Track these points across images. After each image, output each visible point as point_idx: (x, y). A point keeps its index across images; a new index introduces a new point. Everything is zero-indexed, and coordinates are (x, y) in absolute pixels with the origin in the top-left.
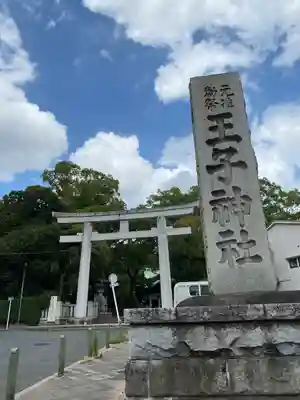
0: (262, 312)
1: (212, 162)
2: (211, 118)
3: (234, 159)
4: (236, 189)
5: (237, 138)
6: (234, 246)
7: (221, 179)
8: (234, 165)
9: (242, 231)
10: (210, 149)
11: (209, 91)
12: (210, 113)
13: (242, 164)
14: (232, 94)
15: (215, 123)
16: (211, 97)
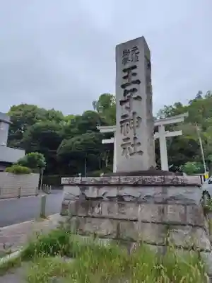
0: (118, 180)
1: (123, 99)
2: (124, 71)
3: (135, 95)
4: (134, 113)
5: (138, 82)
6: (129, 146)
7: (127, 108)
8: (136, 99)
9: (135, 138)
10: (123, 90)
11: (126, 53)
12: (125, 67)
13: (139, 98)
14: (139, 53)
15: (127, 74)
16: (126, 57)
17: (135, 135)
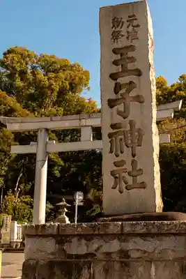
0: (119, 228)
1: (113, 96)
2: (115, 51)
3: (132, 94)
4: (131, 123)
5: (138, 72)
6: (124, 174)
10: (112, 83)
11: (116, 22)
12: (116, 46)
14: (138, 26)
15: (119, 57)
16: (117, 29)
17: (134, 156)
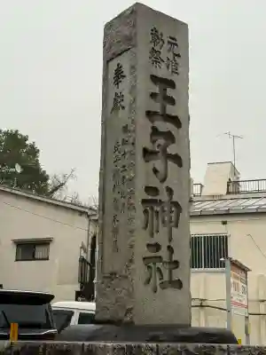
6: (159, 265)
7: (155, 171)
9: (169, 247)
11: (156, 36)
12: (154, 71)
13: (177, 159)
14: (178, 56)
15: (156, 89)
17: (170, 240)
